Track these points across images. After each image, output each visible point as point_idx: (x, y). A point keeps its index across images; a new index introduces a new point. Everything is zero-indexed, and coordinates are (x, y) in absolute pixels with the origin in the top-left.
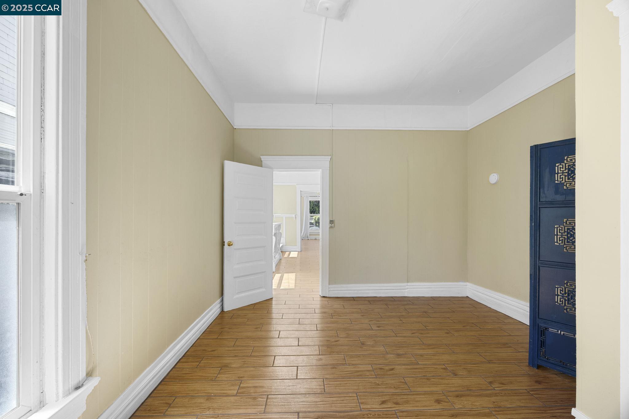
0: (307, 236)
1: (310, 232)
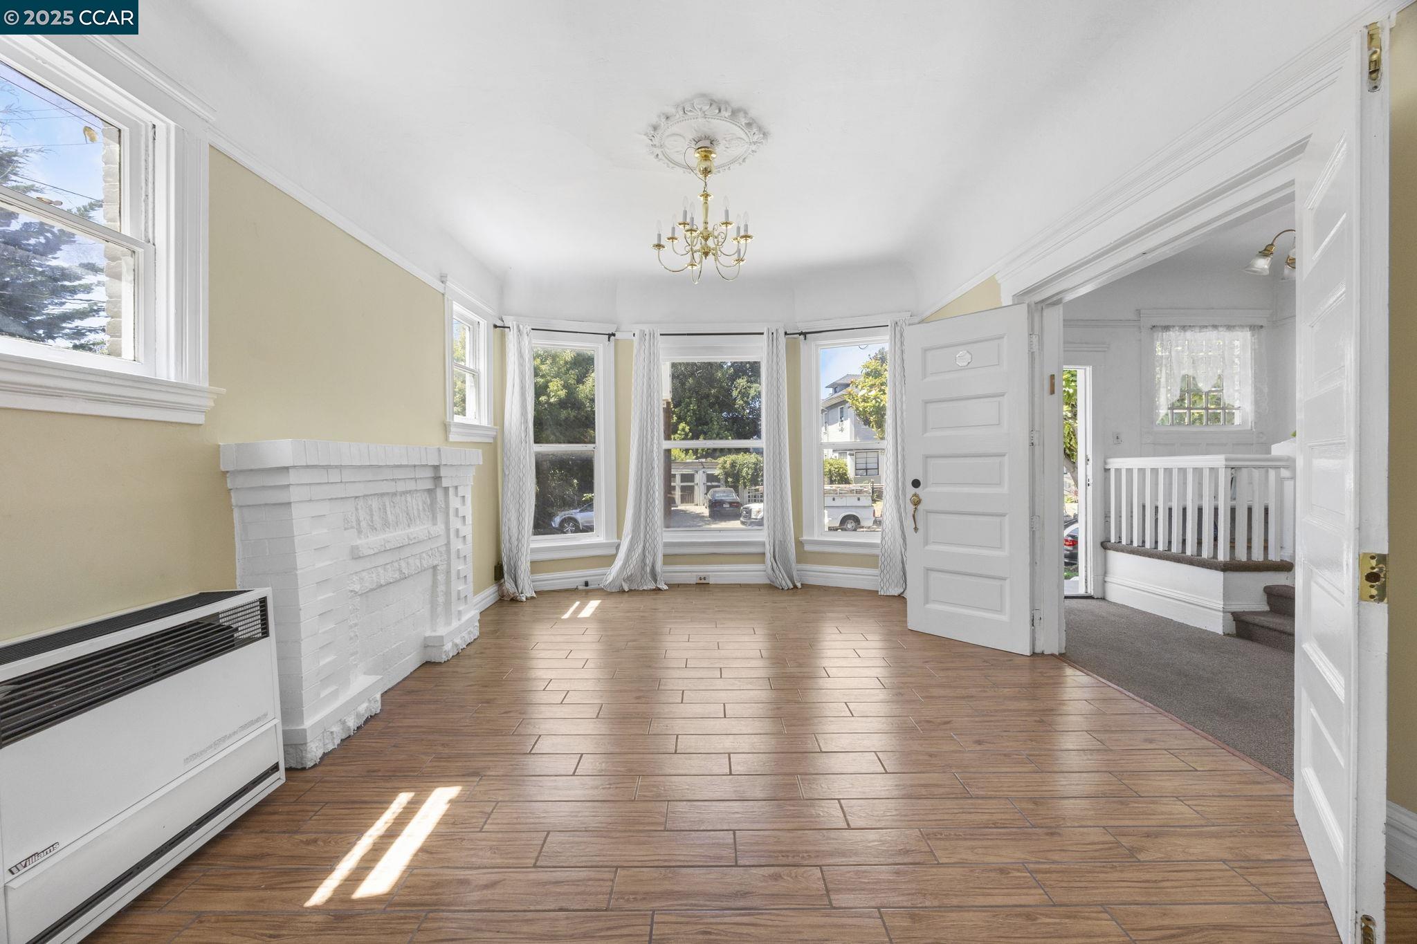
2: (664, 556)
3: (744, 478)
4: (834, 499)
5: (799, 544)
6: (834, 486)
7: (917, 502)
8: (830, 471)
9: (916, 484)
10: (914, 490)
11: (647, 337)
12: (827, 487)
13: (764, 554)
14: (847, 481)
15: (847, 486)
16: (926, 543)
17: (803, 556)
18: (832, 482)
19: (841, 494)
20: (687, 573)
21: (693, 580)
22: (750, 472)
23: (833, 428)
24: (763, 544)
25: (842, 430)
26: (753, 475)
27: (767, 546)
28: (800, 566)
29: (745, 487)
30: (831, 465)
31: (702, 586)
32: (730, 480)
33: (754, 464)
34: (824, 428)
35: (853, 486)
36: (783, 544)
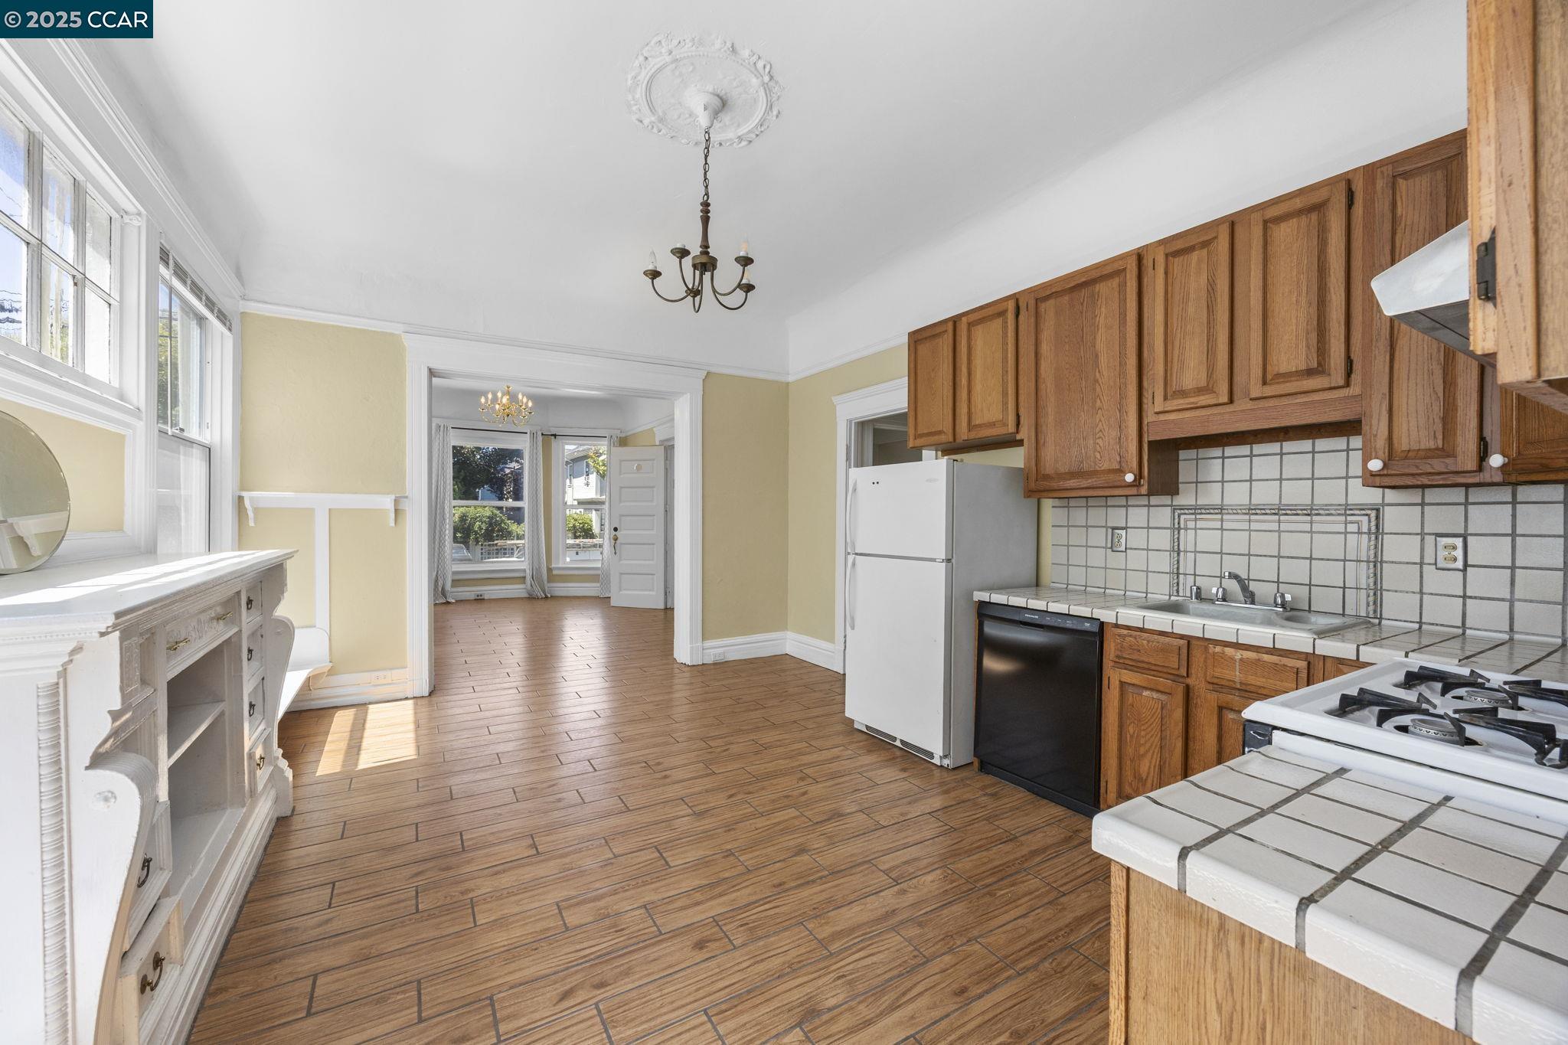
0: (443, 589)
1: (455, 573)
2: (453, 581)
3: (476, 533)
4: (577, 554)
5: (550, 570)
6: (578, 541)
7: (616, 539)
8: (574, 526)
9: (616, 529)
10: (614, 533)
11: (442, 429)
12: (570, 541)
13: (524, 577)
14: (592, 536)
15: (591, 540)
16: (620, 560)
17: (552, 577)
18: (576, 537)
19: (585, 547)
20: (468, 592)
21: (472, 597)
22: (484, 526)
23: (579, 482)
24: (524, 571)
25: (588, 485)
26: (487, 530)
27: (528, 571)
28: (549, 585)
29: (477, 542)
30: (576, 520)
31: (479, 600)
32: (459, 535)
33: (489, 517)
34: (568, 481)
35: (595, 541)
36: (539, 570)
